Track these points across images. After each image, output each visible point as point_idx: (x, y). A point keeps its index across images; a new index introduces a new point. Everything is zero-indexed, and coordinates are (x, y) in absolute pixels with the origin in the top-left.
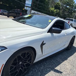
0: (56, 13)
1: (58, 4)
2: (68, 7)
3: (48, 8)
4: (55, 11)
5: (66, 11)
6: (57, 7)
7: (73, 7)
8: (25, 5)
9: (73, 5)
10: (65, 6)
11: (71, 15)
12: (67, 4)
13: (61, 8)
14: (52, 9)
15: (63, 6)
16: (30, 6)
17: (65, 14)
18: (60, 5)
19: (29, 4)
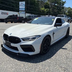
0: (46, 12)
1: (47, 4)
2: (56, 4)
3: (39, 9)
4: (46, 10)
5: (55, 9)
6: (46, 6)
7: (61, 4)
8: (20, 10)
9: (60, 2)
10: (53, 4)
11: (60, 11)
12: (55, 2)
13: (50, 6)
14: (43, 9)
15: (52, 5)
16: (24, 10)
17: (55, 12)
18: (49, 5)
19: (23, 9)
